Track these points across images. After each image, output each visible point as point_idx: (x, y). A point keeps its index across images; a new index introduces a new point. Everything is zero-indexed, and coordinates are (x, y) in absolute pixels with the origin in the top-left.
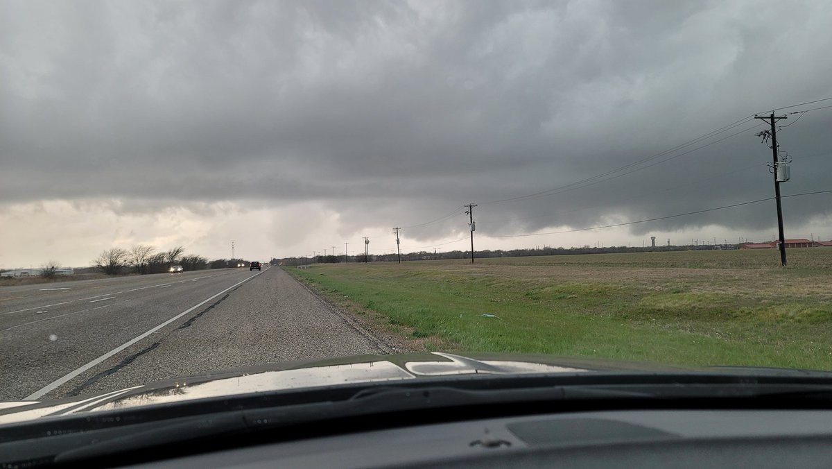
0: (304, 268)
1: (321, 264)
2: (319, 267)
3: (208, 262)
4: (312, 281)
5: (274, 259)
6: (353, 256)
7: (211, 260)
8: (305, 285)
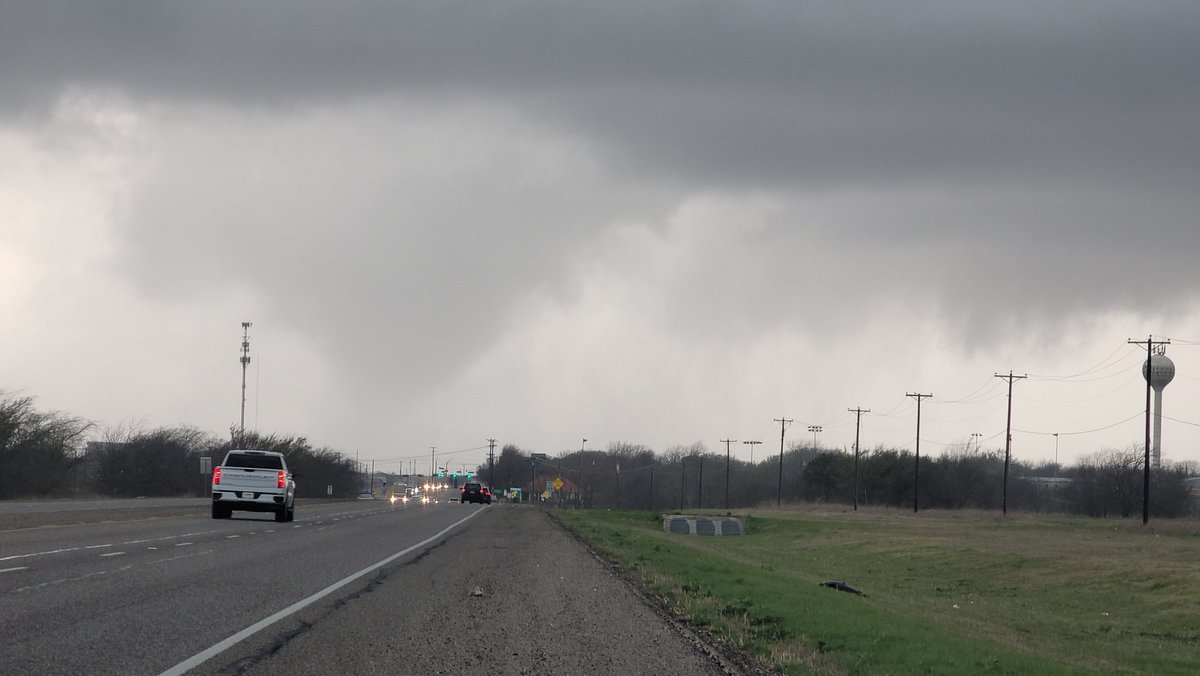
0: (705, 528)
1: (823, 512)
2: (814, 528)
3: (80, 449)
4: (774, 628)
5: (510, 454)
6: (1052, 470)
7: (100, 438)
8: (729, 653)
